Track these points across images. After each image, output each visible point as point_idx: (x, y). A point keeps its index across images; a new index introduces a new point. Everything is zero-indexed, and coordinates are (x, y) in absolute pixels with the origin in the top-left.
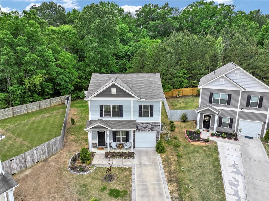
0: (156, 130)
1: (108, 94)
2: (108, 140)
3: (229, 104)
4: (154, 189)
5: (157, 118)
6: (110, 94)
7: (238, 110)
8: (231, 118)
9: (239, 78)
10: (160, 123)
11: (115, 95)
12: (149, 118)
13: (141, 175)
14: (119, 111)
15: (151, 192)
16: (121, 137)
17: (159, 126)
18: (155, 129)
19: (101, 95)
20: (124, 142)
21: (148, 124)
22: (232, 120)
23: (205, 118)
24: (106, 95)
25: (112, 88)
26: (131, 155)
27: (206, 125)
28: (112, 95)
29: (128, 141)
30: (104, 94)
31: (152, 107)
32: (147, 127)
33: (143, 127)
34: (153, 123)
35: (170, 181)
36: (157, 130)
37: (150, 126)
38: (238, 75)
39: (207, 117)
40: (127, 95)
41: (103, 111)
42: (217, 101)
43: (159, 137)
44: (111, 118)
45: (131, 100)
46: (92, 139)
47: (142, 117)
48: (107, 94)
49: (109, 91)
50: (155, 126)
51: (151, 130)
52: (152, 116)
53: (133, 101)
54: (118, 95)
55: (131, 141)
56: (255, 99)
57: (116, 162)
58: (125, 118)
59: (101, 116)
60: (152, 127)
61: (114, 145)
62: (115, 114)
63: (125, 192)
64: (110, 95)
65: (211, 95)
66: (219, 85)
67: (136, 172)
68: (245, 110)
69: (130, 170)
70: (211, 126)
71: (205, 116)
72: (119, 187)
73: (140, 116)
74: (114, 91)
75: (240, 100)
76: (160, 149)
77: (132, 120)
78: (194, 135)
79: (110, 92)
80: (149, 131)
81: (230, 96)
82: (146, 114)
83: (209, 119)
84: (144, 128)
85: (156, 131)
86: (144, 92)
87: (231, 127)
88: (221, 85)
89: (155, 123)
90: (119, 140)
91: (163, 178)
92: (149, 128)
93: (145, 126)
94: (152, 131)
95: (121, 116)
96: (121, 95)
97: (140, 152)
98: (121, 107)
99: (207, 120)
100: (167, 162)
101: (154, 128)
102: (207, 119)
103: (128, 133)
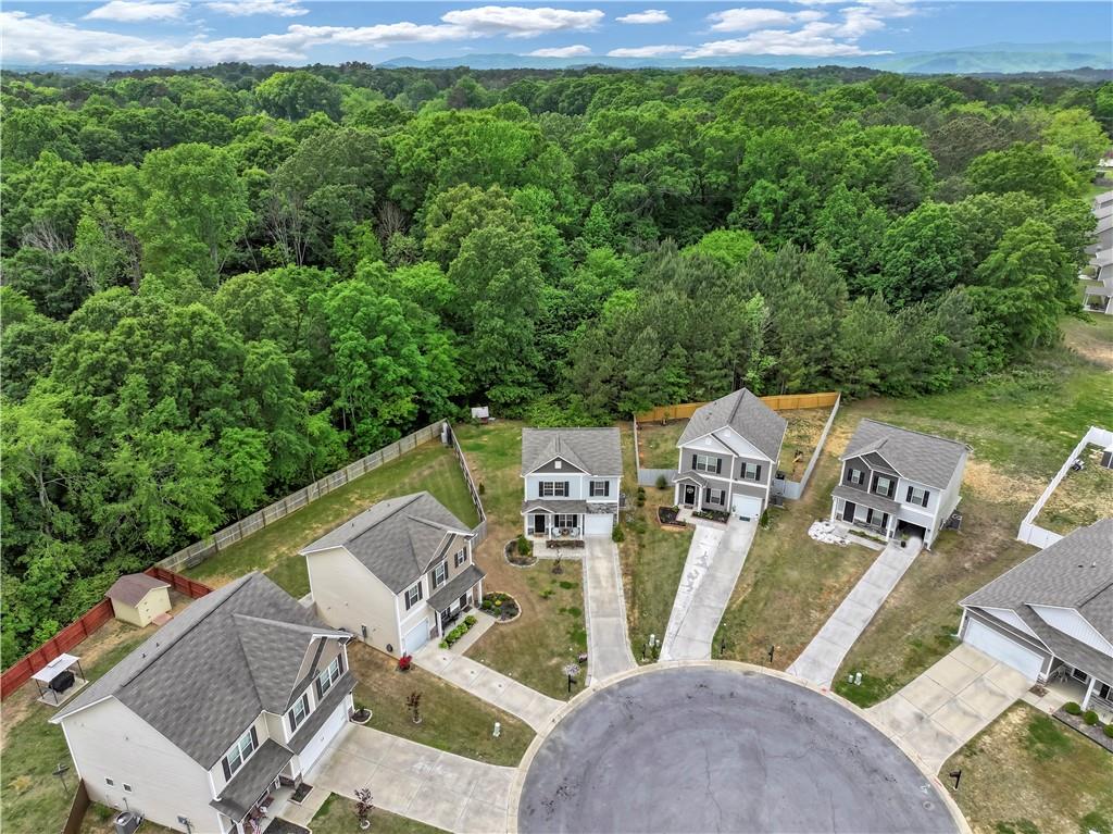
1: (550, 469)
2: (549, 525)
3: (719, 472)
4: (607, 582)
5: (614, 498)
6: (552, 469)
7: (731, 481)
8: (722, 491)
10: (617, 503)
11: (559, 470)
12: (603, 497)
13: (593, 568)
14: (563, 489)
15: (604, 584)
16: (566, 521)
17: (617, 507)
19: (541, 470)
20: (569, 528)
21: (602, 505)
22: (723, 494)
23: (687, 490)
24: (548, 470)
25: (556, 462)
26: (579, 544)
27: (690, 499)
28: (556, 470)
29: (575, 526)
30: (545, 469)
31: (607, 483)
32: (600, 509)
34: (608, 503)
35: (625, 574)
37: (605, 508)
39: (690, 489)
40: (575, 470)
41: (544, 489)
42: (702, 467)
43: (617, 521)
44: (554, 498)
45: (579, 477)
46: (529, 525)
47: (594, 496)
49: (551, 465)
50: (612, 507)
51: (606, 512)
52: (607, 494)
53: (583, 477)
54: (563, 470)
55: (580, 525)
56: (751, 468)
57: (565, 553)
58: (572, 497)
59: (541, 495)
60: (608, 509)
61: (556, 530)
62: (558, 493)
63: (577, 585)
64: (552, 471)
65: (695, 457)
66: (705, 446)
67: (587, 565)
68: (739, 482)
69: (580, 562)
70: (695, 501)
71: (687, 486)
72: (570, 580)
73: (592, 494)
74: (558, 465)
75: (733, 468)
76: (617, 536)
77: (581, 499)
78: (668, 515)
79: (553, 467)
80: (604, 513)
81: (720, 461)
82: (599, 493)
83: (692, 491)
84: (596, 510)
85: (613, 513)
86: (596, 464)
87: (722, 503)
88: (707, 446)
89: (611, 503)
90: (563, 524)
91: (618, 570)
92: (603, 510)
93: (598, 507)
94: (608, 513)
95: (567, 495)
96: (567, 470)
97: (592, 540)
98: (567, 484)
100: (624, 553)
101: (610, 510)
102: (690, 491)
103: (575, 517)
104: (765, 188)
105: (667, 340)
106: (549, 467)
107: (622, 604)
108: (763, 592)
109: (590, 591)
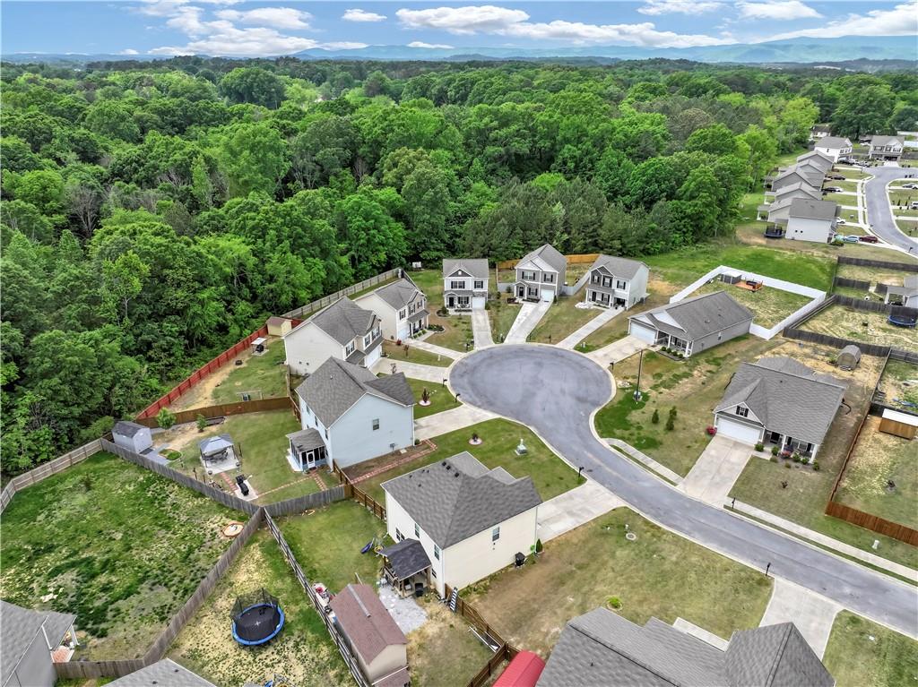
2: (456, 303)
3: (534, 279)
5: (486, 289)
7: (540, 283)
9: (539, 262)
12: (481, 289)
13: (476, 318)
14: (462, 285)
15: (481, 322)
16: (464, 300)
17: (487, 294)
20: (465, 304)
21: (480, 293)
22: (536, 290)
26: (470, 311)
27: (521, 294)
33: (477, 295)
34: (483, 292)
35: (490, 320)
40: (468, 276)
41: (453, 285)
42: (527, 277)
43: (487, 301)
45: (470, 279)
46: (446, 303)
54: (462, 276)
56: (549, 277)
57: (463, 313)
58: (466, 289)
60: (483, 295)
61: (459, 305)
62: (460, 287)
63: (469, 323)
64: (458, 276)
65: (523, 273)
67: (473, 317)
69: (470, 316)
71: (520, 287)
72: (466, 321)
73: (475, 288)
74: (460, 273)
75: (540, 277)
76: (487, 307)
77: (470, 290)
78: (511, 300)
80: (481, 297)
81: (534, 274)
82: (479, 287)
85: (485, 297)
86: (477, 274)
87: (536, 294)
88: (529, 267)
91: (487, 318)
95: (464, 288)
97: (475, 310)
100: (491, 313)
102: (521, 289)
103: (468, 298)
104: (570, 149)
105: (513, 226)
106: (456, 274)
107: (489, 328)
108: (550, 324)
109: (475, 325)
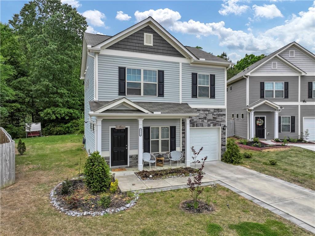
0: (220, 124)
1: (137, 45)
3: (287, 96)
6: (140, 45)
7: (300, 103)
8: (291, 117)
9: (295, 58)
10: (225, 110)
11: (150, 50)
12: (209, 100)
14: (156, 82)
16: (160, 140)
17: (225, 115)
18: (219, 122)
19: (123, 46)
20: (165, 152)
21: (207, 112)
23: (258, 122)
24: (132, 48)
25: (145, 34)
27: (260, 132)
28: (145, 49)
29: (173, 148)
30: (129, 44)
31: (213, 77)
32: (205, 118)
33: (199, 119)
34: (215, 109)
36: (222, 123)
37: (210, 117)
38: (293, 55)
39: (260, 120)
40: (173, 53)
42: (270, 94)
43: (225, 138)
44: (142, 98)
45: (178, 63)
47: (197, 98)
48: (134, 45)
49: (138, 38)
50: (219, 115)
51: (213, 123)
52: (213, 96)
53: (183, 64)
54: (156, 50)
55: (179, 149)
58: (167, 99)
59: (122, 92)
60: (214, 119)
61: (148, 157)
64: (140, 49)
65: (262, 85)
66: (271, 70)
68: (308, 103)
70: (267, 133)
73: (194, 95)
74: (148, 40)
75: (300, 89)
77: (181, 102)
79: (141, 42)
80: (210, 126)
81: (286, 85)
82: (204, 92)
83: (263, 122)
84: (201, 120)
85: (220, 126)
87: (293, 131)
88: (274, 70)
89: (218, 110)
90: (156, 150)
92: (209, 120)
93: (202, 116)
94: (215, 125)
95: (161, 94)
96: (161, 51)
98: (161, 74)
99: (260, 125)
101: (218, 120)
102: (260, 123)
